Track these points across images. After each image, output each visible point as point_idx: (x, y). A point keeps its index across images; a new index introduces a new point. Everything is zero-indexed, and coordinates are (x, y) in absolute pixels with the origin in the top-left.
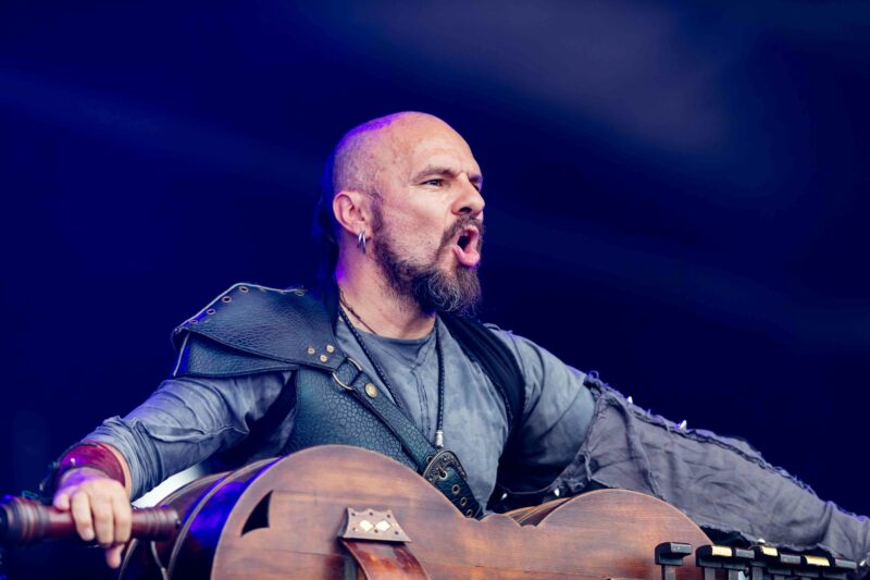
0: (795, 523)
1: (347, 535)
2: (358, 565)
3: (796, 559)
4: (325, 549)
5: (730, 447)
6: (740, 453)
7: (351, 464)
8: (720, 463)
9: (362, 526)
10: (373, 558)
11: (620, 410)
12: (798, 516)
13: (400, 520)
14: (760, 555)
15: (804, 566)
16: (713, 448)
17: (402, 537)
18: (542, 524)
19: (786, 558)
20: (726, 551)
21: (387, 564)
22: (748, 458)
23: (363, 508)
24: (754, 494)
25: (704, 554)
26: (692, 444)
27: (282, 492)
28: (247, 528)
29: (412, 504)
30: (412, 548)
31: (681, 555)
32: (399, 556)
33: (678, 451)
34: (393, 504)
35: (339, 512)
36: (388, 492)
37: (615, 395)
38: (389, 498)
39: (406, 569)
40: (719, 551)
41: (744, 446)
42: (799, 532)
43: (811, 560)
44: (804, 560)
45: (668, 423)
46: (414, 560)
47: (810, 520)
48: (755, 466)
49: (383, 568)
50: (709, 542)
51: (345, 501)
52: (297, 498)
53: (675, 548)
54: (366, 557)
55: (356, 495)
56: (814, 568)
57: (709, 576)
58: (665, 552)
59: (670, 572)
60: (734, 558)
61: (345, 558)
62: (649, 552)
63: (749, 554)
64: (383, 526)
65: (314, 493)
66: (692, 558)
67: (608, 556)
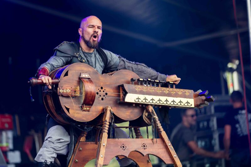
0: (153, 76)
1: (81, 77)
2: (82, 82)
3: (154, 81)
4: (77, 79)
5: (141, 65)
6: (143, 66)
7: (81, 66)
8: (140, 68)
9: (83, 76)
10: (85, 81)
11: (124, 61)
12: (153, 75)
13: (89, 74)
14: (148, 80)
15: (155, 82)
16: (139, 65)
17: (90, 77)
18: (112, 75)
19: (152, 81)
20: (142, 80)
21: (87, 82)
22: (145, 67)
23: (83, 73)
24: (146, 73)
25: (138, 80)
26: (135, 65)
27: (70, 70)
28: (64, 76)
29: (91, 72)
30: (91, 79)
31: (135, 80)
32: (89, 80)
33: (133, 67)
34: (88, 72)
35: (79, 73)
36: (87, 70)
37: (123, 58)
38: (88, 71)
39: (90, 82)
40: (140, 79)
41: (144, 65)
42: (153, 78)
43: (156, 81)
44: (155, 81)
45: (131, 62)
46: (92, 81)
47: (155, 76)
48: (146, 68)
49: (86, 82)
50: (140, 78)
51: (81, 72)
52: (73, 71)
53: (134, 79)
54: (84, 81)
55: (82, 71)
56: (156, 82)
57: (139, 83)
58: (132, 80)
59: (133, 83)
60: (143, 81)
61: (80, 81)
62: (130, 79)
63: (146, 80)
64: (87, 76)
65: (76, 70)
66: (136, 81)
67: (123, 80)
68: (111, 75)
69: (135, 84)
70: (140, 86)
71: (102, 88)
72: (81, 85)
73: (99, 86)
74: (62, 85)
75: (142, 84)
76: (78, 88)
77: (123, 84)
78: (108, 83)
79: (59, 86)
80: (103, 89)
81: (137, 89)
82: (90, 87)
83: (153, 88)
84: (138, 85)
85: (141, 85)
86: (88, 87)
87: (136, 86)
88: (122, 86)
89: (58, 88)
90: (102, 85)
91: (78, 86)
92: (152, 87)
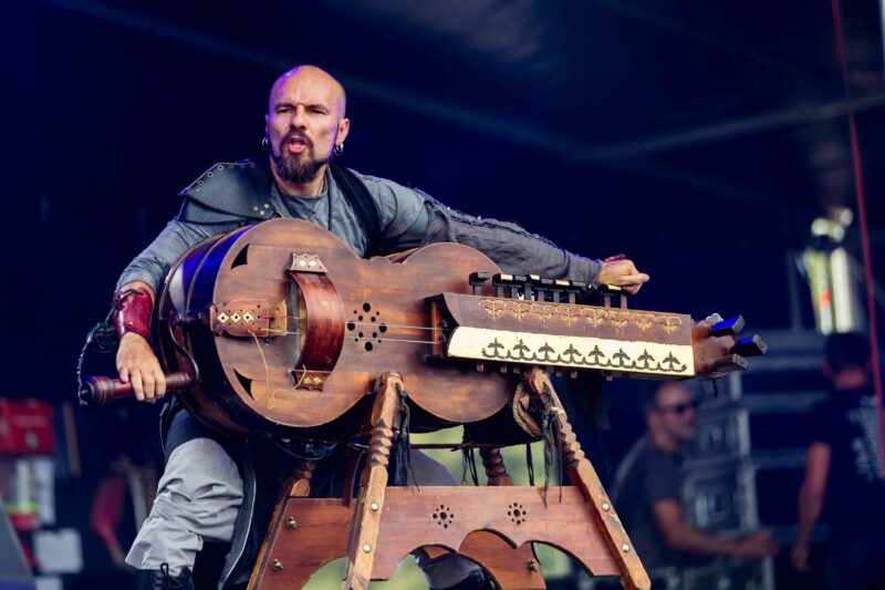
0: (549, 268)
1: (293, 268)
2: (298, 286)
3: (550, 282)
4: (280, 277)
5: (507, 228)
6: (513, 231)
7: (294, 228)
9: (301, 264)
10: (307, 282)
11: (443, 216)
13: (322, 260)
14: (529, 280)
15: (555, 286)
17: (324, 269)
18: (404, 263)
19: (544, 281)
20: (510, 278)
21: (314, 285)
23: (302, 254)
25: (497, 278)
26: (486, 230)
27: (255, 244)
28: (234, 266)
29: (330, 251)
30: (330, 276)
31: (483, 280)
32: (322, 280)
34: (320, 251)
35: (288, 255)
36: (316, 244)
37: (440, 207)
38: (316, 248)
39: (325, 288)
40: (504, 277)
41: (514, 226)
43: (559, 282)
44: (555, 282)
45: (470, 218)
46: (330, 283)
49: (312, 286)
50: (501, 272)
51: (291, 250)
52: (264, 248)
53: (481, 276)
54: (303, 281)
55: (298, 246)
56: (561, 286)
57: (500, 291)
58: (474, 278)
59: (478, 289)
60: (514, 282)
61: (291, 282)
62: (466, 278)
63: (524, 279)
64: (313, 263)
65: (273, 245)
66: (490, 282)
67: (442, 280)
68: (401, 260)
69: (486, 292)
70: (501, 302)
71: (367, 308)
72: (293, 297)
73: (357, 301)
74: (225, 299)
75: (508, 294)
76: (283, 306)
77: (442, 295)
78: (386, 291)
79: (214, 302)
80: (372, 313)
81: (490, 312)
82: (325, 303)
83: (547, 306)
84: (496, 295)
85: (505, 297)
86: (319, 302)
87: (489, 300)
88: (440, 300)
89: (212, 309)
90: (366, 295)
91: (280, 301)
92: (544, 303)
